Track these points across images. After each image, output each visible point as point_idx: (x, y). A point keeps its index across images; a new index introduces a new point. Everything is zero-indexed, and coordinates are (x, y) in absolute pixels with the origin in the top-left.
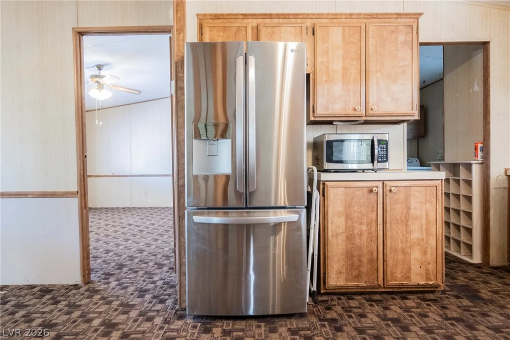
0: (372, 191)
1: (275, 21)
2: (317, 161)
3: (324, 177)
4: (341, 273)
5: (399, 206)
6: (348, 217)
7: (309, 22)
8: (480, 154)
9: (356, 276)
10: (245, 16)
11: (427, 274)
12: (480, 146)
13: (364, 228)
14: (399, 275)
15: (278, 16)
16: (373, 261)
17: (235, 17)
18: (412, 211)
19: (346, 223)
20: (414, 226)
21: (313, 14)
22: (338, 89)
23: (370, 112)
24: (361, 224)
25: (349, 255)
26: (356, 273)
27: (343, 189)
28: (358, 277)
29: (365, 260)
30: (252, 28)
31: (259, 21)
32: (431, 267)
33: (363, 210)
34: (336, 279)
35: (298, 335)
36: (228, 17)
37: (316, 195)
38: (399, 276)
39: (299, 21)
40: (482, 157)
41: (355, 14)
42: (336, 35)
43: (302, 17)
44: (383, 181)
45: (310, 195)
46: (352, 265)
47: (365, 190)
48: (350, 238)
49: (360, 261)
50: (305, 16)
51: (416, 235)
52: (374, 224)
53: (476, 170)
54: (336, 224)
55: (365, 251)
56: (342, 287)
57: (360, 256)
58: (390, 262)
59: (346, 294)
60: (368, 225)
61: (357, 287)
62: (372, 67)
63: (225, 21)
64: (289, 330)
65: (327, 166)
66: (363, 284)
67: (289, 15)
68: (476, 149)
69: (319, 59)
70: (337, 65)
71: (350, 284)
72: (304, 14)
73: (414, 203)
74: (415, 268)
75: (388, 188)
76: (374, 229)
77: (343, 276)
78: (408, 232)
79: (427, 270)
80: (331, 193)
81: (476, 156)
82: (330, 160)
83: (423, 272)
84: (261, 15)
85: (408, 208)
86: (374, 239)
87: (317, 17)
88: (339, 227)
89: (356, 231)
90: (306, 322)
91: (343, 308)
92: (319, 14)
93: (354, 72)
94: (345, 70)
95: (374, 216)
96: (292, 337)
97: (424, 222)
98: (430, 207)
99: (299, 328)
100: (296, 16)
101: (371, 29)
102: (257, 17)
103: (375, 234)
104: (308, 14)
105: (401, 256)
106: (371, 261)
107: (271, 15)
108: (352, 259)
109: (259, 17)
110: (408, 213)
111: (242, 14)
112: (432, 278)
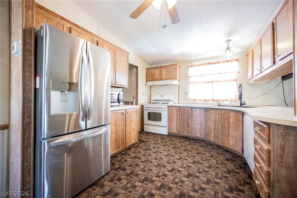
0: (123, 113)
1: (80, 30)
4: (114, 148)
5: (129, 118)
6: (116, 125)
7: (96, 39)
8: (135, 99)
9: (118, 147)
10: (62, 18)
11: (135, 139)
12: (135, 96)
13: (121, 128)
15: (82, 29)
17: (56, 15)
18: (132, 119)
19: (115, 127)
20: (132, 124)
21: (98, 36)
23: (117, 83)
24: (120, 127)
25: (116, 140)
26: (118, 146)
27: (114, 114)
30: (67, 28)
31: (71, 26)
32: (136, 136)
33: (120, 121)
35: (114, 181)
36: (50, 12)
38: (129, 142)
39: (91, 36)
40: (136, 100)
41: (113, 44)
43: (93, 35)
44: (126, 110)
46: (117, 143)
47: (121, 114)
48: (116, 133)
49: (119, 141)
50: (94, 36)
51: (133, 127)
52: (123, 125)
53: (134, 104)
55: (121, 136)
56: (114, 154)
57: (119, 139)
60: (121, 127)
61: (118, 151)
63: (48, 13)
64: (109, 181)
66: (120, 149)
67: (87, 31)
68: (134, 97)
71: (117, 151)
72: (94, 34)
73: (133, 117)
75: (127, 112)
76: (123, 128)
77: (114, 149)
78: (131, 126)
79: (135, 137)
81: (134, 99)
83: (134, 139)
84: (73, 23)
85: (131, 118)
86: (123, 131)
87: (99, 38)
88: (113, 129)
89: (118, 130)
90: (112, 174)
91: (117, 162)
92: (100, 37)
95: (123, 123)
96: (113, 183)
97: (134, 122)
98: (136, 117)
99: (111, 178)
100: (90, 33)
101: (117, 52)
102: (70, 23)
103: (123, 129)
104: (96, 35)
106: (122, 140)
107: (78, 26)
109: (71, 23)
110: (131, 120)
111: (61, 17)
112: (136, 139)
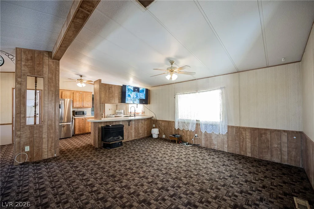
2: (73, 115)
3: (75, 117)
6: (79, 123)
7: (72, 92)
14: (87, 131)
16: (83, 129)
22: (78, 103)
25: (79, 129)
27: (78, 119)
28: (81, 132)
29: (82, 129)
31: (62, 91)
33: (81, 122)
34: (77, 133)
37: (73, 120)
41: (81, 91)
42: (78, 94)
45: (72, 120)
47: (82, 119)
48: (79, 126)
53: (104, 115)
54: (77, 124)
58: (86, 129)
59: (78, 135)
60: (82, 124)
62: (84, 100)
65: (75, 116)
67: (68, 90)
69: (74, 98)
70: (78, 99)
71: (79, 133)
72: (72, 90)
74: (90, 130)
75: (86, 119)
80: (76, 120)
82: (76, 114)
86: (83, 126)
92: (74, 91)
93: (81, 100)
94: (79, 100)
100: (70, 90)
101: (84, 94)
105: (87, 128)
108: (79, 130)
110: (89, 122)
